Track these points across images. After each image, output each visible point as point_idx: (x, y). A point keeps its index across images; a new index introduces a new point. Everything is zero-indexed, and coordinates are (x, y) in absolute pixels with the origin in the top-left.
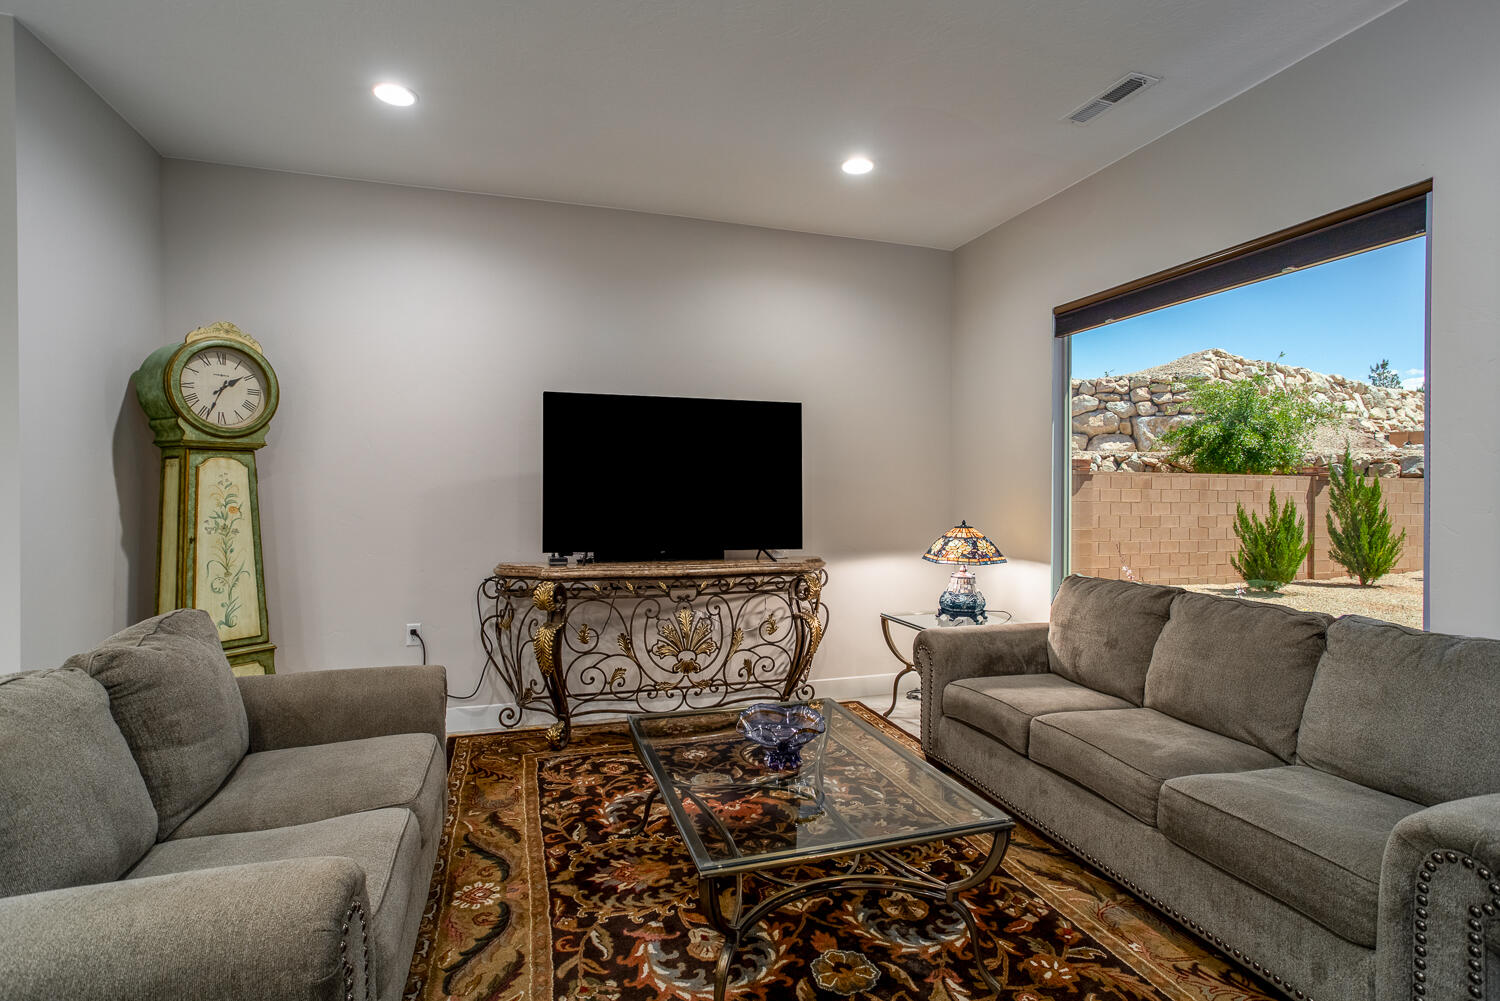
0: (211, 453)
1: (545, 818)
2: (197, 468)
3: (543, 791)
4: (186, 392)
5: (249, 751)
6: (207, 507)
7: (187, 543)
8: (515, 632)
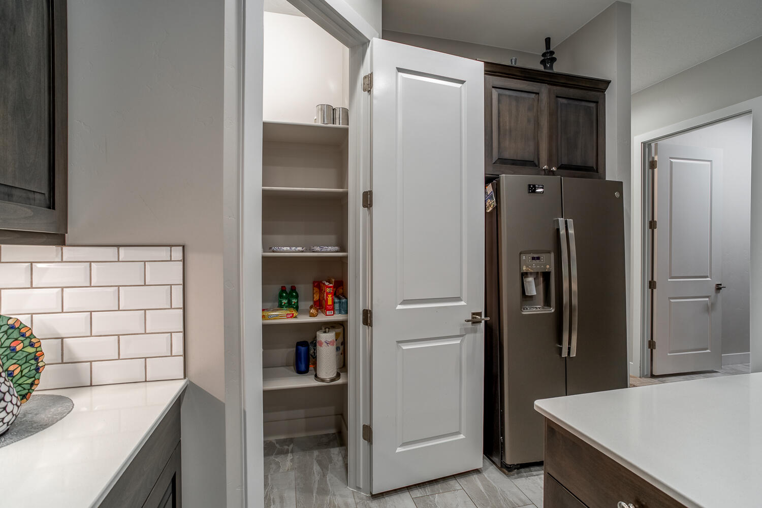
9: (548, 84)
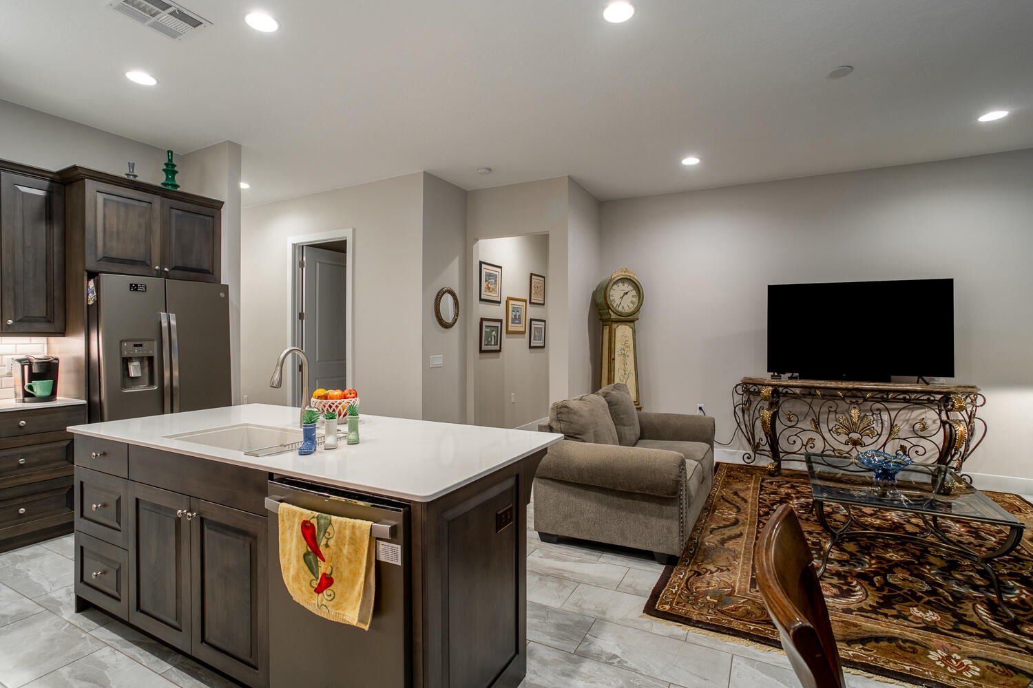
0: (619, 323)
1: (760, 498)
2: (615, 330)
3: (761, 490)
4: (612, 298)
5: (640, 439)
6: (618, 346)
7: (612, 360)
8: (752, 413)
9: (162, 196)
